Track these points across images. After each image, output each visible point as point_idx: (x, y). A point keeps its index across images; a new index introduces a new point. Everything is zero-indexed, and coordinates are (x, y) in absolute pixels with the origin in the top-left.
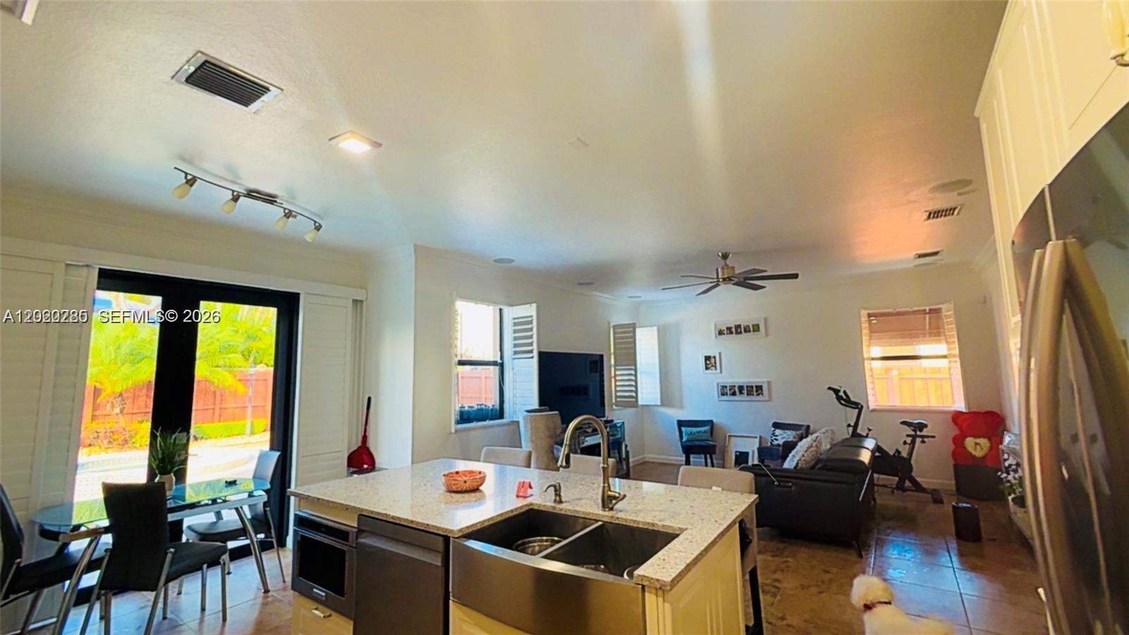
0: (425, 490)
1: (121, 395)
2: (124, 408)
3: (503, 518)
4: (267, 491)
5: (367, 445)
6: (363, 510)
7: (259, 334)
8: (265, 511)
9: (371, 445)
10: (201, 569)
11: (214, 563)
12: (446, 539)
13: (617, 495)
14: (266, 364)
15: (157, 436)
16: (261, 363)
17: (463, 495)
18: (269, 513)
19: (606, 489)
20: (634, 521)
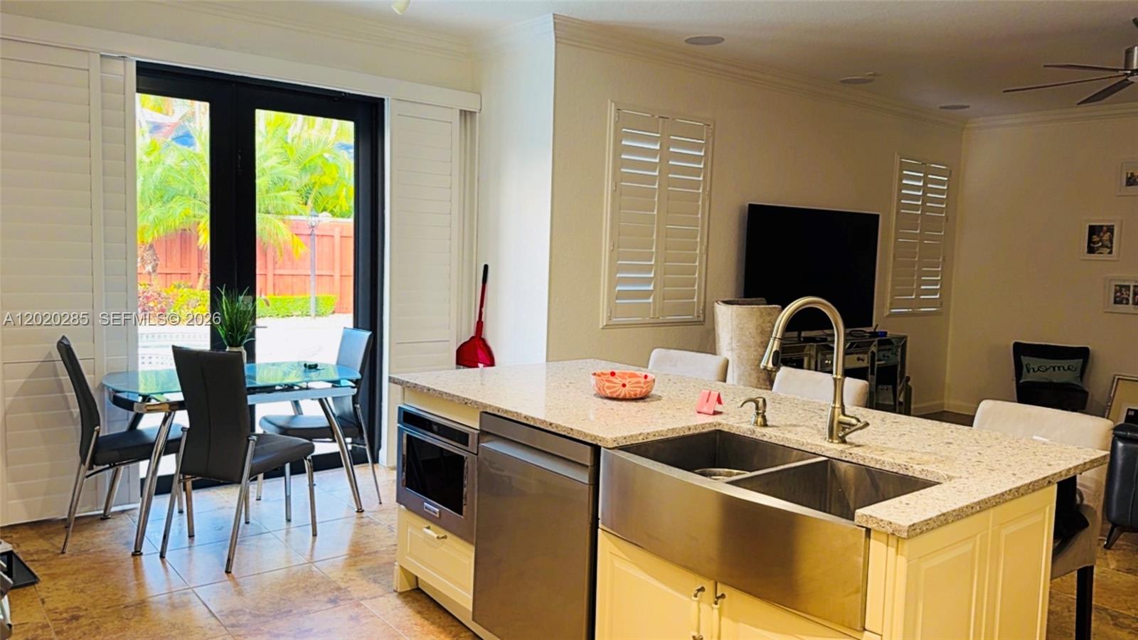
0: (568, 393)
1: (151, 246)
2: (157, 265)
3: (675, 435)
4: (357, 382)
5: (483, 336)
6: (486, 406)
7: (320, 162)
8: (355, 409)
9: (490, 336)
10: (282, 474)
11: (298, 469)
12: (596, 450)
13: (854, 421)
14: (331, 212)
15: (222, 295)
16: (324, 210)
17: (620, 403)
18: (359, 412)
19: (838, 411)
20: (877, 461)
